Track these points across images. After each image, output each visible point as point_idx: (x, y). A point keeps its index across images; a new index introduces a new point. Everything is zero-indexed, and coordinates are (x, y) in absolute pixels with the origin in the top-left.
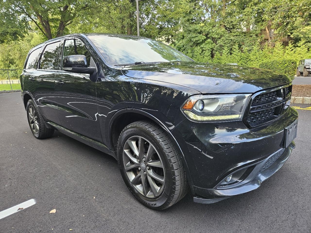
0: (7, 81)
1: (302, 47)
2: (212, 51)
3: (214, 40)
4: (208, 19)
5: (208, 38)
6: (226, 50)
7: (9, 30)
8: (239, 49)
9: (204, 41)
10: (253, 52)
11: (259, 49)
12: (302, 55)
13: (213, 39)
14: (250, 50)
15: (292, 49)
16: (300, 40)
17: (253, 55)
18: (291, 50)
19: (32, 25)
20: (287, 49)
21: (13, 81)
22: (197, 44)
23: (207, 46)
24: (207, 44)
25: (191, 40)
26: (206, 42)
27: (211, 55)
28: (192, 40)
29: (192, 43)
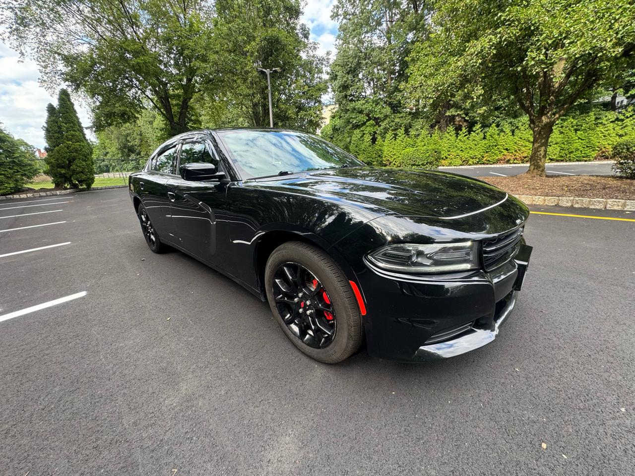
0: (120, 175)
1: (477, 132)
2: (374, 135)
3: (377, 121)
4: (370, 95)
5: (370, 119)
6: (389, 135)
7: (116, 110)
8: (405, 134)
9: (364, 124)
10: (420, 138)
11: (428, 134)
12: (476, 142)
13: (376, 119)
14: (418, 135)
15: (466, 134)
16: (477, 123)
17: (422, 141)
18: (464, 135)
19: (148, 105)
20: (460, 135)
21: (126, 174)
22: (357, 126)
23: (368, 129)
24: (367, 126)
25: (349, 121)
26: (368, 124)
27: (371, 141)
28: (351, 121)
29: (351, 125)
